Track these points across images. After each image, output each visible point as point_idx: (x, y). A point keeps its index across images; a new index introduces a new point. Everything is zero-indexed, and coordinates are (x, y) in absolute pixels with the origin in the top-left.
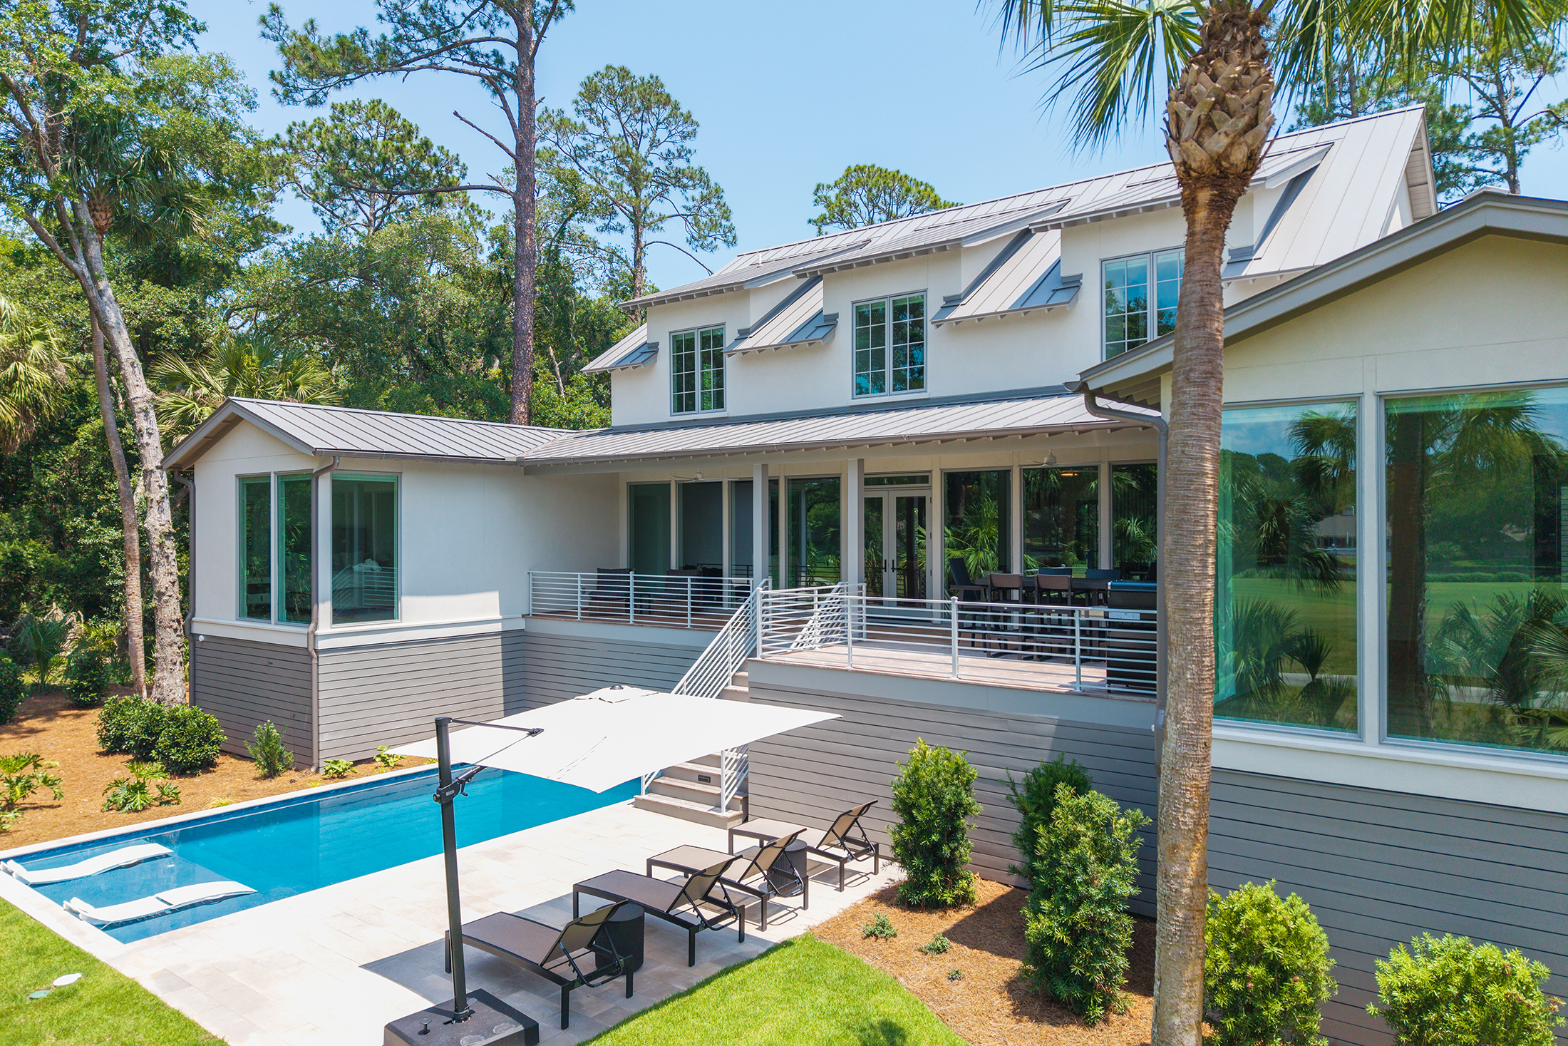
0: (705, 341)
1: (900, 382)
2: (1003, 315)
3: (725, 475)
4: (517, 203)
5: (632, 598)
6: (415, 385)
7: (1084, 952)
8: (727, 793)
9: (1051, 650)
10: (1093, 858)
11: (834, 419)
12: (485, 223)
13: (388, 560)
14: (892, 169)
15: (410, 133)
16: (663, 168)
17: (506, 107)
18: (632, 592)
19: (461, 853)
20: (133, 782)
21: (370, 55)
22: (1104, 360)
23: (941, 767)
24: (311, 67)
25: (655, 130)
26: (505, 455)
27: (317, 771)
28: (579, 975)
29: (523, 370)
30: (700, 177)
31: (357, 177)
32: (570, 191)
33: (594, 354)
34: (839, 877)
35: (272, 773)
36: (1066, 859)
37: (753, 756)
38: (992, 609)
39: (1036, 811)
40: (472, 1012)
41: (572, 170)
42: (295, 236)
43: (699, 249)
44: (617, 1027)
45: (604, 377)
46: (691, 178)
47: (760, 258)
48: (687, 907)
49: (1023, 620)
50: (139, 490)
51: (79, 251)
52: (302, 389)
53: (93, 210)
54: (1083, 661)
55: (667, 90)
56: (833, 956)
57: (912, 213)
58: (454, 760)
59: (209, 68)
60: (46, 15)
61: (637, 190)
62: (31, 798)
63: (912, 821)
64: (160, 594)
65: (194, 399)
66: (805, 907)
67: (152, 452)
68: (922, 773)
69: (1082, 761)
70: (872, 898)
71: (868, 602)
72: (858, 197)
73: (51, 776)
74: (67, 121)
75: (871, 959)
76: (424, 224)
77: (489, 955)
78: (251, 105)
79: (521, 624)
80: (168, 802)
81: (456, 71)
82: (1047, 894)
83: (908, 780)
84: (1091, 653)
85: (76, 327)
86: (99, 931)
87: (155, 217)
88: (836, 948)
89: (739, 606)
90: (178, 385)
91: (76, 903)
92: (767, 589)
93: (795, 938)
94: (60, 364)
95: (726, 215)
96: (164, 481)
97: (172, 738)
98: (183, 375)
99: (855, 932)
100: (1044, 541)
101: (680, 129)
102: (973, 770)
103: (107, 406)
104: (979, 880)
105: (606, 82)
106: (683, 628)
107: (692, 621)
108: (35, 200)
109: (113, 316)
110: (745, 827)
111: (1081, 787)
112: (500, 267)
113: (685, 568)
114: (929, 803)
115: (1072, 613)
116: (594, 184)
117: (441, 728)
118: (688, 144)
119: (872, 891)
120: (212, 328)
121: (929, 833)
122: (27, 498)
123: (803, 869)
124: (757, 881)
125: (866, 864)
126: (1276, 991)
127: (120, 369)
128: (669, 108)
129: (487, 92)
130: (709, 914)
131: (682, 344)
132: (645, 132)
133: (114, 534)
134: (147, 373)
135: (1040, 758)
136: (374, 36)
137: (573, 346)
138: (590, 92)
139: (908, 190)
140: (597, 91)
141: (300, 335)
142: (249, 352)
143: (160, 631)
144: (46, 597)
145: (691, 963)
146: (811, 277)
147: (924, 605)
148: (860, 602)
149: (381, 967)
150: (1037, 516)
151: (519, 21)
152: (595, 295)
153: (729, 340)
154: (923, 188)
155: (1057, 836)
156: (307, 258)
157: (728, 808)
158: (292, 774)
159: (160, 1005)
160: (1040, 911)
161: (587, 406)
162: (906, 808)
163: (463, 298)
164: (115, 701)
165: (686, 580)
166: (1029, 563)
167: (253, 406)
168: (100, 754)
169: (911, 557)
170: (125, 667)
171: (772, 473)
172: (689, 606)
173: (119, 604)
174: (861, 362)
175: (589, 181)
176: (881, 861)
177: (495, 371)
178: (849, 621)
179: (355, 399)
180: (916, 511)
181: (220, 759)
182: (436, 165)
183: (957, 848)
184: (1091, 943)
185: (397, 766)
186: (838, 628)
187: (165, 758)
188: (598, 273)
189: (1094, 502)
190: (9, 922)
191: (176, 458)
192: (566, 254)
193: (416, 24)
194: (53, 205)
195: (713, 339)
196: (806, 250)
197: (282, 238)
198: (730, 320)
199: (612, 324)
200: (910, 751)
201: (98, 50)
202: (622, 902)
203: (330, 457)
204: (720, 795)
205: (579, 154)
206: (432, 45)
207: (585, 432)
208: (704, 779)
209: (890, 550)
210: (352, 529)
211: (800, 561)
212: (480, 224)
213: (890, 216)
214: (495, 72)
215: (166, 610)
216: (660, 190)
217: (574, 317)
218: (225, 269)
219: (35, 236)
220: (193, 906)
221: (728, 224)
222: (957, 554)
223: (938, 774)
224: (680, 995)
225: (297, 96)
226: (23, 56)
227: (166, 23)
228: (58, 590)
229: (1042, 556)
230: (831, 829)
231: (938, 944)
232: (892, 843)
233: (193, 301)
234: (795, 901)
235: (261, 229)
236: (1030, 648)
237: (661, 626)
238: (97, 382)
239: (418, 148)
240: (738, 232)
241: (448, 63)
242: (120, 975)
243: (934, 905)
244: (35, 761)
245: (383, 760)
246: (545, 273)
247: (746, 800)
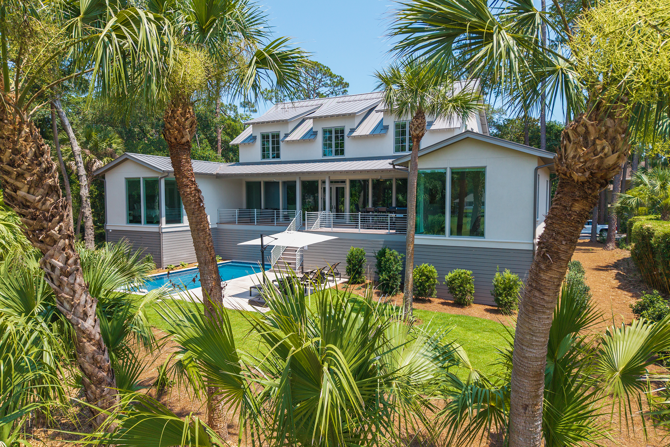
0: (273, 137)
1: (337, 153)
2: (367, 136)
3: (280, 180)
10: (393, 263)
11: (318, 163)
18: (255, 215)
26: (212, 172)
27: (163, 268)
39: (381, 255)
45: (237, 146)
52: (114, 145)
63: (351, 264)
64: (86, 217)
68: (354, 253)
70: (341, 283)
79: (216, 226)
82: (384, 271)
83: (350, 255)
84: (392, 227)
96: (86, 179)
102: (365, 251)
106: (274, 225)
107: (277, 223)
111: (391, 250)
114: (355, 259)
115: (387, 215)
121: (355, 266)
126: (427, 281)
131: (265, 137)
142: (92, 131)
143: (86, 230)
153: (281, 137)
155: (386, 259)
157: (298, 270)
160: (383, 275)
162: (350, 261)
172: (275, 219)
180: (341, 191)
183: (362, 269)
184: (393, 279)
195: (276, 136)
198: (282, 131)
203: (166, 173)
204: (295, 266)
208: (289, 264)
209: (334, 203)
215: (88, 223)
223: (357, 253)
230: (330, 269)
231: (359, 288)
243: (356, 283)
245: (183, 265)
247: (302, 268)
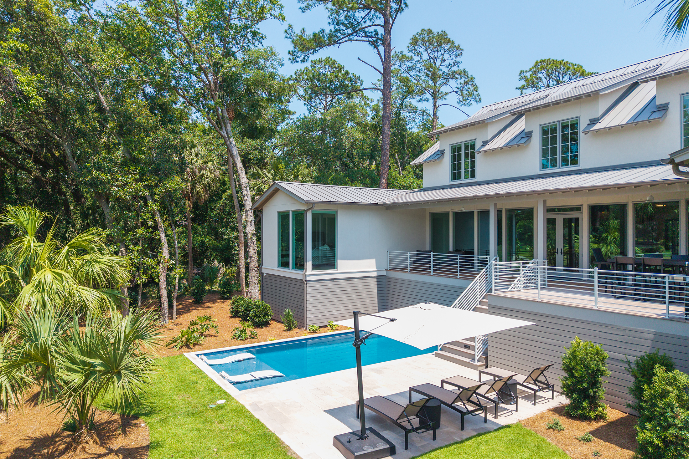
0: (466, 147)
1: (565, 162)
2: (622, 126)
3: (475, 208)
4: (383, 94)
5: (432, 263)
6: (342, 174)
7: (671, 452)
8: (478, 354)
9: (651, 296)
10: (677, 404)
11: (530, 181)
12: (370, 104)
13: (332, 245)
14: (559, 59)
15: (341, 69)
16: (447, 71)
17: (379, 54)
18: (432, 261)
19: (364, 368)
20: (242, 329)
21: (325, 39)
22: (683, 148)
23: (588, 351)
24: (303, 48)
25: (443, 55)
26: (378, 202)
27: (306, 329)
28: (413, 427)
29: (385, 165)
30: (464, 73)
31: (320, 89)
32: (406, 86)
33: (415, 157)
34: (534, 398)
35: (290, 329)
36: (661, 403)
37: (490, 338)
38: (617, 274)
39: (642, 377)
40: (368, 436)
41: (407, 77)
42: (297, 115)
43: (463, 106)
44: (429, 452)
45: (420, 166)
46: (460, 74)
47: (493, 108)
48: (460, 403)
49: (635, 280)
50: (243, 217)
51: (224, 128)
52: (300, 177)
53: (228, 112)
54: (670, 303)
55: (449, 37)
56: (531, 436)
57: (570, 79)
58: (360, 329)
59: (267, 52)
60: (213, 40)
61: (435, 82)
62: (208, 333)
63: (572, 376)
64: (251, 257)
65: (262, 182)
66: (517, 410)
67: (248, 203)
68: (578, 353)
69: (669, 354)
70: (551, 410)
71: (548, 269)
72: (541, 75)
73: (215, 325)
74: (220, 79)
75: (551, 439)
76: (346, 107)
77: (374, 413)
78: (281, 65)
79: (384, 273)
80: (253, 338)
81: (359, 41)
82: (649, 420)
83: (570, 356)
84: (675, 298)
85: (222, 156)
86: (231, 385)
87: (248, 113)
88: (533, 432)
89: (482, 269)
90: (256, 177)
91: (224, 373)
92: (496, 262)
93: (512, 424)
94: (217, 171)
95: (476, 89)
96: (252, 214)
97: (255, 313)
98: (258, 173)
99: (543, 426)
100: (644, 239)
101: (455, 53)
102: (606, 354)
103: (233, 186)
104: (609, 408)
105: (421, 36)
106: (456, 278)
107: (460, 275)
108: (209, 110)
109: (235, 152)
110: (486, 370)
111: (669, 367)
112: (376, 122)
113: (456, 251)
114: (582, 368)
115: (664, 277)
116: (416, 82)
117: (356, 315)
118: (458, 59)
119: (551, 407)
120: (268, 154)
121: (582, 382)
122: (206, 221)
123: (515, 393)
124: (493, 395)
125: (549, 394)
127: (237, 171)
128: (449, 45)
129: (371, 48)
130: (470, 408)
131: (455, 150)
132: (439, 56)
133: (235, 234)
134: (246, 173)
135: (644, 350)
136: (327, 31)
137: (406, 154)
138: (415, 42)
139: (568, 69)
140: (417, 41)
141: (299, 155)
142: (281, 163)
143: (251, 271)
144: (212, 257)
145: (462, 429)
146: (518, 115)
147: (578, 271)
148: (544, 269)
149: (332, 412)
150: (641, 227)
151: (385, 16)
152: (415, 130)
153: (478, 146)
154: (576, 67)
155: (655, 391)
156: (302, 124)
157: (478, 361)
158: (296, 330)
159: (252, 416)
160: (645, 428)
161: (412, 179)
162: (569, 369)
163: (360, 136)
164: (236, 297)
165: (457, 256)
166: (637, 251)
167: (283, 184)
168: (230, 317)
169: (571, 247)
170: (239, 285)
171: (499, 207)
172: (458, 268)
173: (236, 260)
174: (544, 153)
175: (414, 81)
176: (555, 394)
177: (373, 166)
178: (539, 278)
179: (319, 180)
180: (573, 224)
181: (271, 322)
182: (351, 81)
183: (597, 392)
184: (675, 449)
185: (336, 330)
186: (533, 281)
187: (253, 320)
188: (417, 121)
189: (676, 219)
190: (202, 378)
191: (256, 205)
192: (404, 114)
193: (343, 24)
194: (216, 112)
195: (470, 147)
196: (515, 102)
197: (292, 117)
198: (478, 137)
199: (423, 142)
200: (571, 342)
201: (230, 51)
202: (430, 398)
203: (311, 204)
204: (474, 355)
205: (410, 69)
206: (350, 31)
207: (411, 191)
208: (467, 347)
209: (560, 244)
210: (318, 233)
211: (512, 248)
212: (368, 104)
213: (558, 82)
214: (374, 39)
215: (253, 263)
216: (445, 81)
217: (406, 141)
218: (272, 131)
219: (209, 123)
220: (262, 379)
221: (477, 93)
222: (595, 246)
223: (587, 354)
224: (457, 443)
225: (298, 60)
226: (206, 57)
227: (253, 37)
228: (216, 255)
229: (644, 247)
230: (530, 376)
231: (587, 437)
232: (562, 385)
233: (262, 144)
234: (512, 407)
235: (285, 113)
236: (639, 295)
237: (446, 277)
238: (229, 177)
239: (343, 75)
240: (481, 96)
241: (356, 38)
242: (239, 402)
243: (584, 418)
244: (209, 319)
245: (331, 326)
246: (395, 122)
247: (487, 358)
